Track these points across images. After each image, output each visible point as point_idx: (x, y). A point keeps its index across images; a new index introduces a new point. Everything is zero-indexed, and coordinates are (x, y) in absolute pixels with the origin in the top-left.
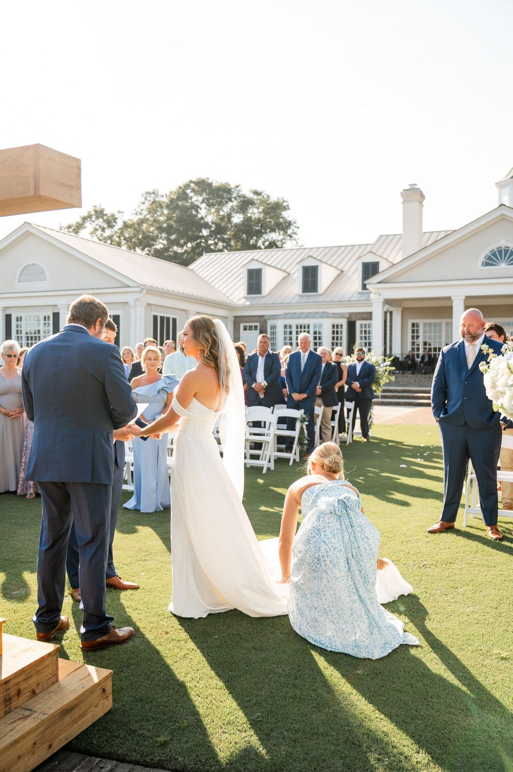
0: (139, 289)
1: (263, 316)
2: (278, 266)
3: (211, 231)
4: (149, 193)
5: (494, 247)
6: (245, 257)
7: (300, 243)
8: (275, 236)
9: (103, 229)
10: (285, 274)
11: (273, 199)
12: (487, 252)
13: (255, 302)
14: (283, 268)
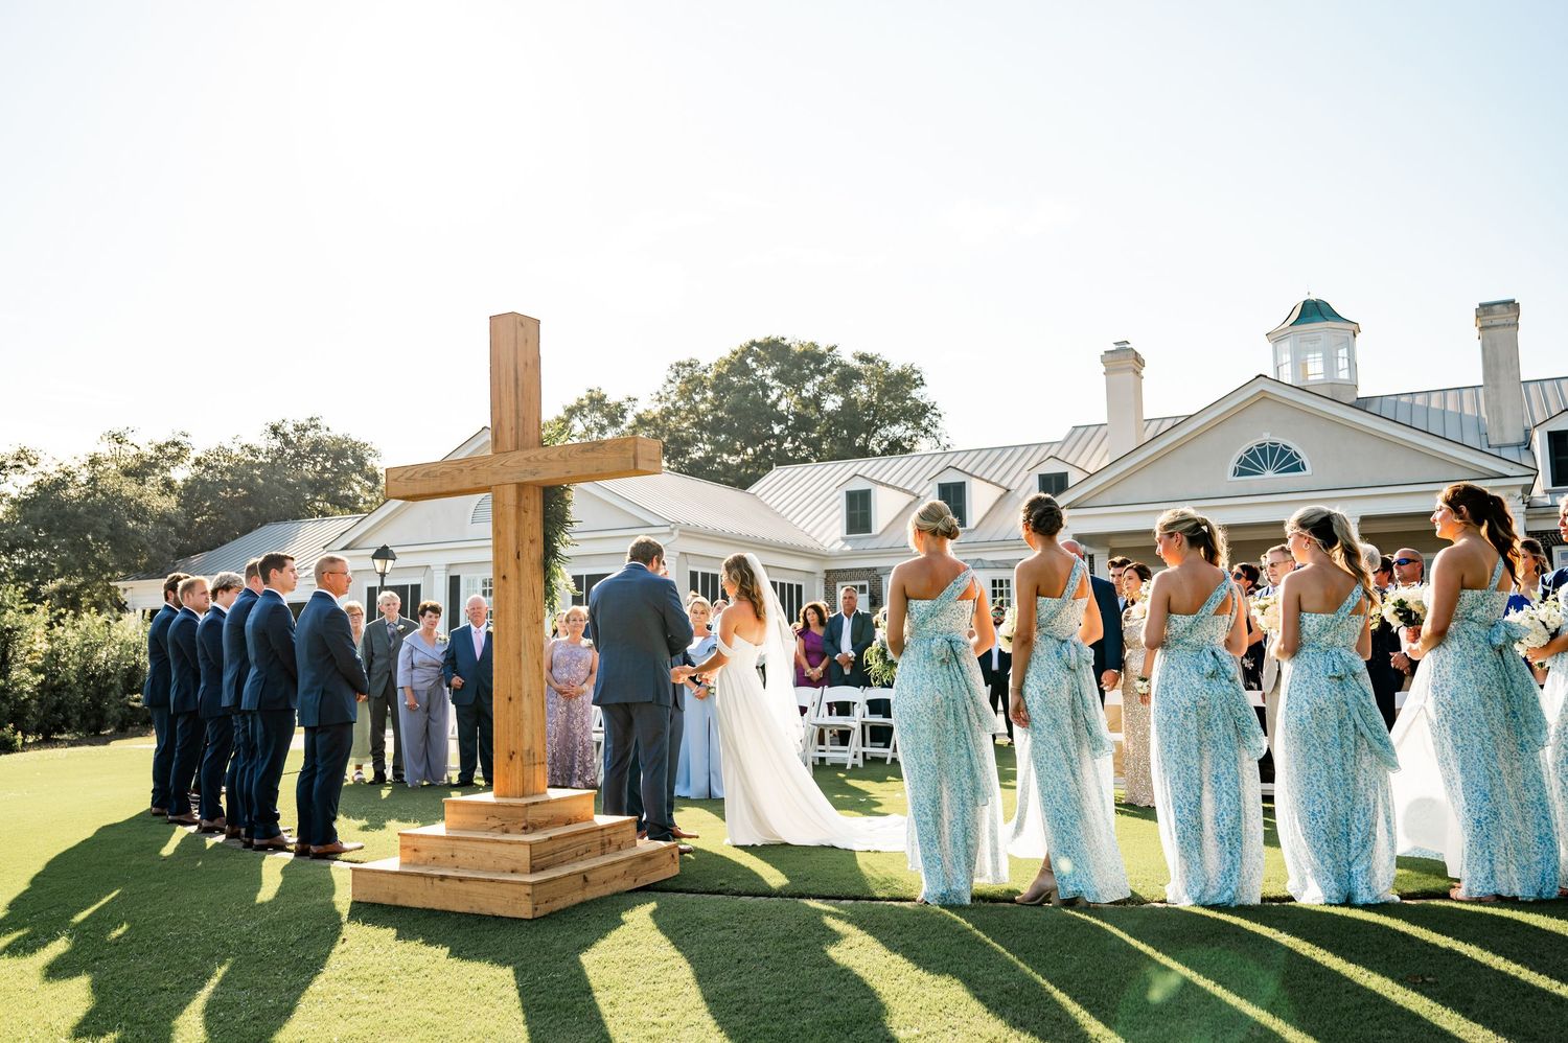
0: (667, 529)
1: (875, 569)
2: (900, 485)
3: (787, 427)
4: (684, 366)
5: (1252, 443)
6: (843, 471)
7: (944, 442)
8: (898, 431)
9: (602, 429)
10: (912, 498)
11: (896, 367)
12: (1241, 452)
13: (861, 546)
14: (908, 488)
